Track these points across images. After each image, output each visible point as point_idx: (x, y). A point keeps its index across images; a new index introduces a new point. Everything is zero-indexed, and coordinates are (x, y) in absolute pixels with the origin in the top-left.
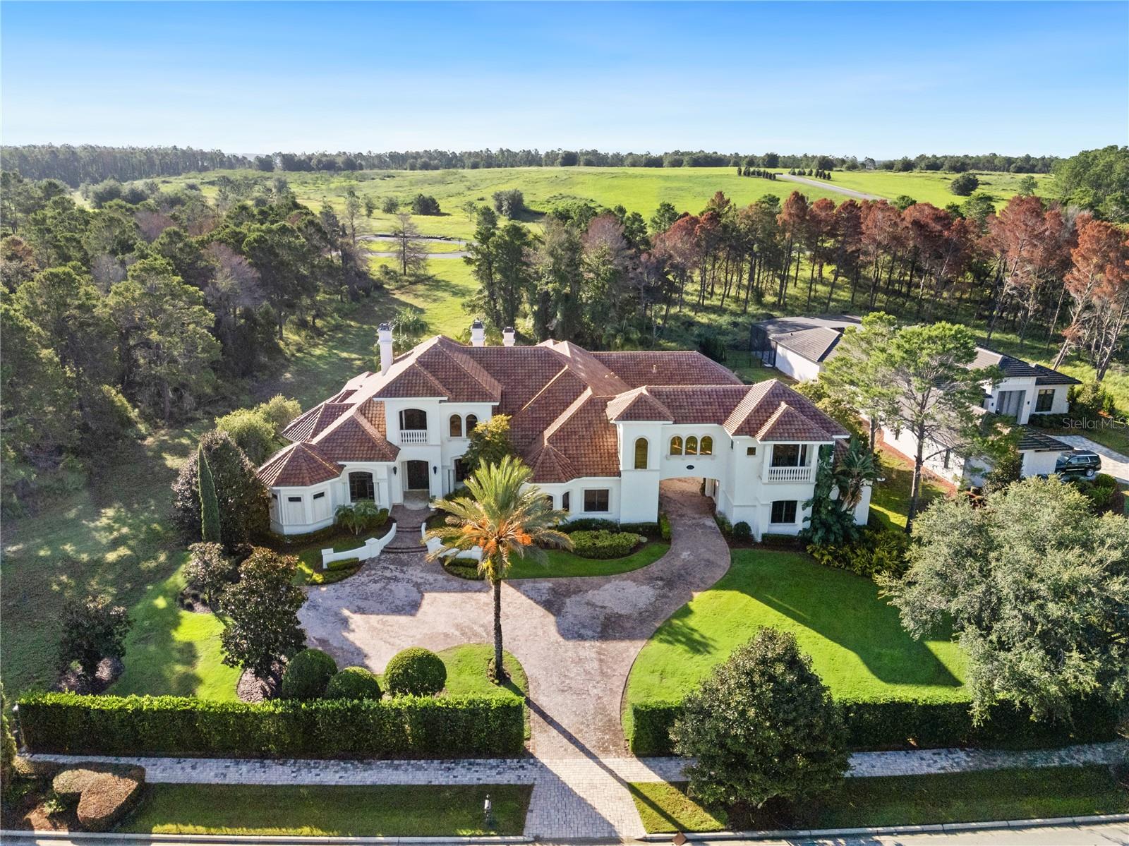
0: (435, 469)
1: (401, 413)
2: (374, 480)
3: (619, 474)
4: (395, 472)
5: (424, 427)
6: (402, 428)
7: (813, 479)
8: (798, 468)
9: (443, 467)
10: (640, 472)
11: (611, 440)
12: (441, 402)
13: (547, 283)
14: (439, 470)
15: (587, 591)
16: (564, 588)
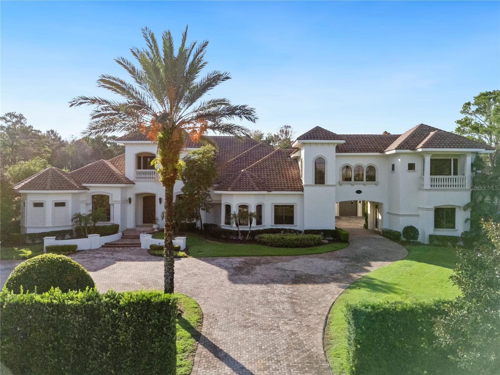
0: (160, 199)
1: (136, 155)
2: (111, 202)
3: (302, 189)
4: (130, 202)
6: (137, 169)
7: (468, 187)
10: (320, 188)
11: (294, 172)
14: (163, 201)
15: (277, 263)
16: (255, 261)
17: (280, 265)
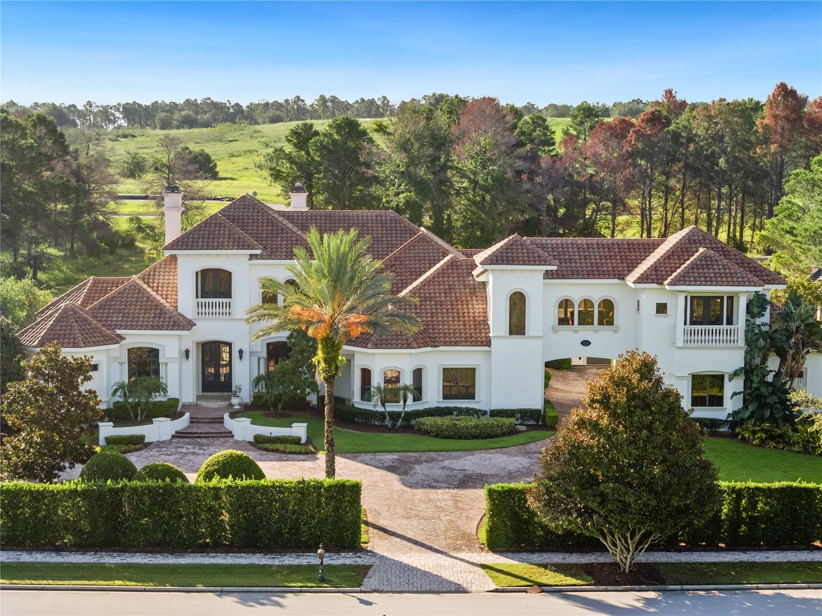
0: (241, 352)
1: (197, 273)
2: (161, 360)
3: (488, 343)
4: (187, 357)
5: (228, 294)
6: (197, 297)
7: (742, 343)
8: (724, 327)
9: (251, 353)
10: (517, 340)
11: (478, 307)
12: (252, 257)
13: (397, 194)
14: (246, 355)
15: (443, 461)
16: (413, 459)
17: (446, 463)
